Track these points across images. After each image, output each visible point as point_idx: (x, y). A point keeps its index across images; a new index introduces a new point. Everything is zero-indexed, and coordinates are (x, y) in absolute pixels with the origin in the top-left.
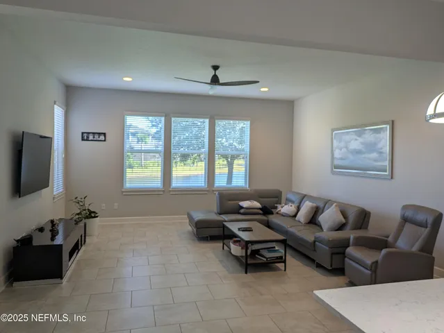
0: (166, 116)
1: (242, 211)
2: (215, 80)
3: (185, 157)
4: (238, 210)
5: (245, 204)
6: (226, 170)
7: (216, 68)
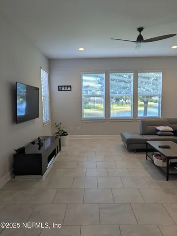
0: (106, 73)
1: (159, 133)
2: (140, 39)
3: (117, 100)
4: (155, 132)
5: (161, 128)
6: (143, 108)
7: (140, 30)
